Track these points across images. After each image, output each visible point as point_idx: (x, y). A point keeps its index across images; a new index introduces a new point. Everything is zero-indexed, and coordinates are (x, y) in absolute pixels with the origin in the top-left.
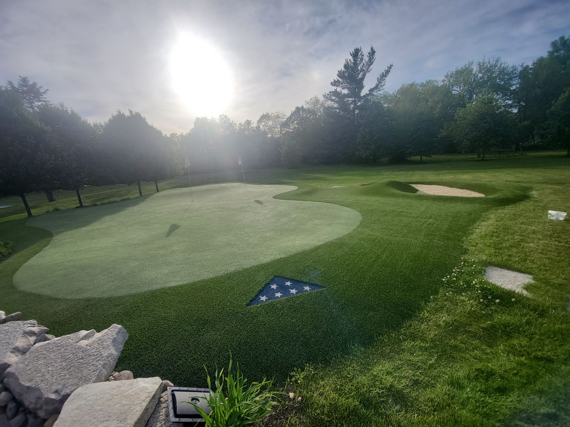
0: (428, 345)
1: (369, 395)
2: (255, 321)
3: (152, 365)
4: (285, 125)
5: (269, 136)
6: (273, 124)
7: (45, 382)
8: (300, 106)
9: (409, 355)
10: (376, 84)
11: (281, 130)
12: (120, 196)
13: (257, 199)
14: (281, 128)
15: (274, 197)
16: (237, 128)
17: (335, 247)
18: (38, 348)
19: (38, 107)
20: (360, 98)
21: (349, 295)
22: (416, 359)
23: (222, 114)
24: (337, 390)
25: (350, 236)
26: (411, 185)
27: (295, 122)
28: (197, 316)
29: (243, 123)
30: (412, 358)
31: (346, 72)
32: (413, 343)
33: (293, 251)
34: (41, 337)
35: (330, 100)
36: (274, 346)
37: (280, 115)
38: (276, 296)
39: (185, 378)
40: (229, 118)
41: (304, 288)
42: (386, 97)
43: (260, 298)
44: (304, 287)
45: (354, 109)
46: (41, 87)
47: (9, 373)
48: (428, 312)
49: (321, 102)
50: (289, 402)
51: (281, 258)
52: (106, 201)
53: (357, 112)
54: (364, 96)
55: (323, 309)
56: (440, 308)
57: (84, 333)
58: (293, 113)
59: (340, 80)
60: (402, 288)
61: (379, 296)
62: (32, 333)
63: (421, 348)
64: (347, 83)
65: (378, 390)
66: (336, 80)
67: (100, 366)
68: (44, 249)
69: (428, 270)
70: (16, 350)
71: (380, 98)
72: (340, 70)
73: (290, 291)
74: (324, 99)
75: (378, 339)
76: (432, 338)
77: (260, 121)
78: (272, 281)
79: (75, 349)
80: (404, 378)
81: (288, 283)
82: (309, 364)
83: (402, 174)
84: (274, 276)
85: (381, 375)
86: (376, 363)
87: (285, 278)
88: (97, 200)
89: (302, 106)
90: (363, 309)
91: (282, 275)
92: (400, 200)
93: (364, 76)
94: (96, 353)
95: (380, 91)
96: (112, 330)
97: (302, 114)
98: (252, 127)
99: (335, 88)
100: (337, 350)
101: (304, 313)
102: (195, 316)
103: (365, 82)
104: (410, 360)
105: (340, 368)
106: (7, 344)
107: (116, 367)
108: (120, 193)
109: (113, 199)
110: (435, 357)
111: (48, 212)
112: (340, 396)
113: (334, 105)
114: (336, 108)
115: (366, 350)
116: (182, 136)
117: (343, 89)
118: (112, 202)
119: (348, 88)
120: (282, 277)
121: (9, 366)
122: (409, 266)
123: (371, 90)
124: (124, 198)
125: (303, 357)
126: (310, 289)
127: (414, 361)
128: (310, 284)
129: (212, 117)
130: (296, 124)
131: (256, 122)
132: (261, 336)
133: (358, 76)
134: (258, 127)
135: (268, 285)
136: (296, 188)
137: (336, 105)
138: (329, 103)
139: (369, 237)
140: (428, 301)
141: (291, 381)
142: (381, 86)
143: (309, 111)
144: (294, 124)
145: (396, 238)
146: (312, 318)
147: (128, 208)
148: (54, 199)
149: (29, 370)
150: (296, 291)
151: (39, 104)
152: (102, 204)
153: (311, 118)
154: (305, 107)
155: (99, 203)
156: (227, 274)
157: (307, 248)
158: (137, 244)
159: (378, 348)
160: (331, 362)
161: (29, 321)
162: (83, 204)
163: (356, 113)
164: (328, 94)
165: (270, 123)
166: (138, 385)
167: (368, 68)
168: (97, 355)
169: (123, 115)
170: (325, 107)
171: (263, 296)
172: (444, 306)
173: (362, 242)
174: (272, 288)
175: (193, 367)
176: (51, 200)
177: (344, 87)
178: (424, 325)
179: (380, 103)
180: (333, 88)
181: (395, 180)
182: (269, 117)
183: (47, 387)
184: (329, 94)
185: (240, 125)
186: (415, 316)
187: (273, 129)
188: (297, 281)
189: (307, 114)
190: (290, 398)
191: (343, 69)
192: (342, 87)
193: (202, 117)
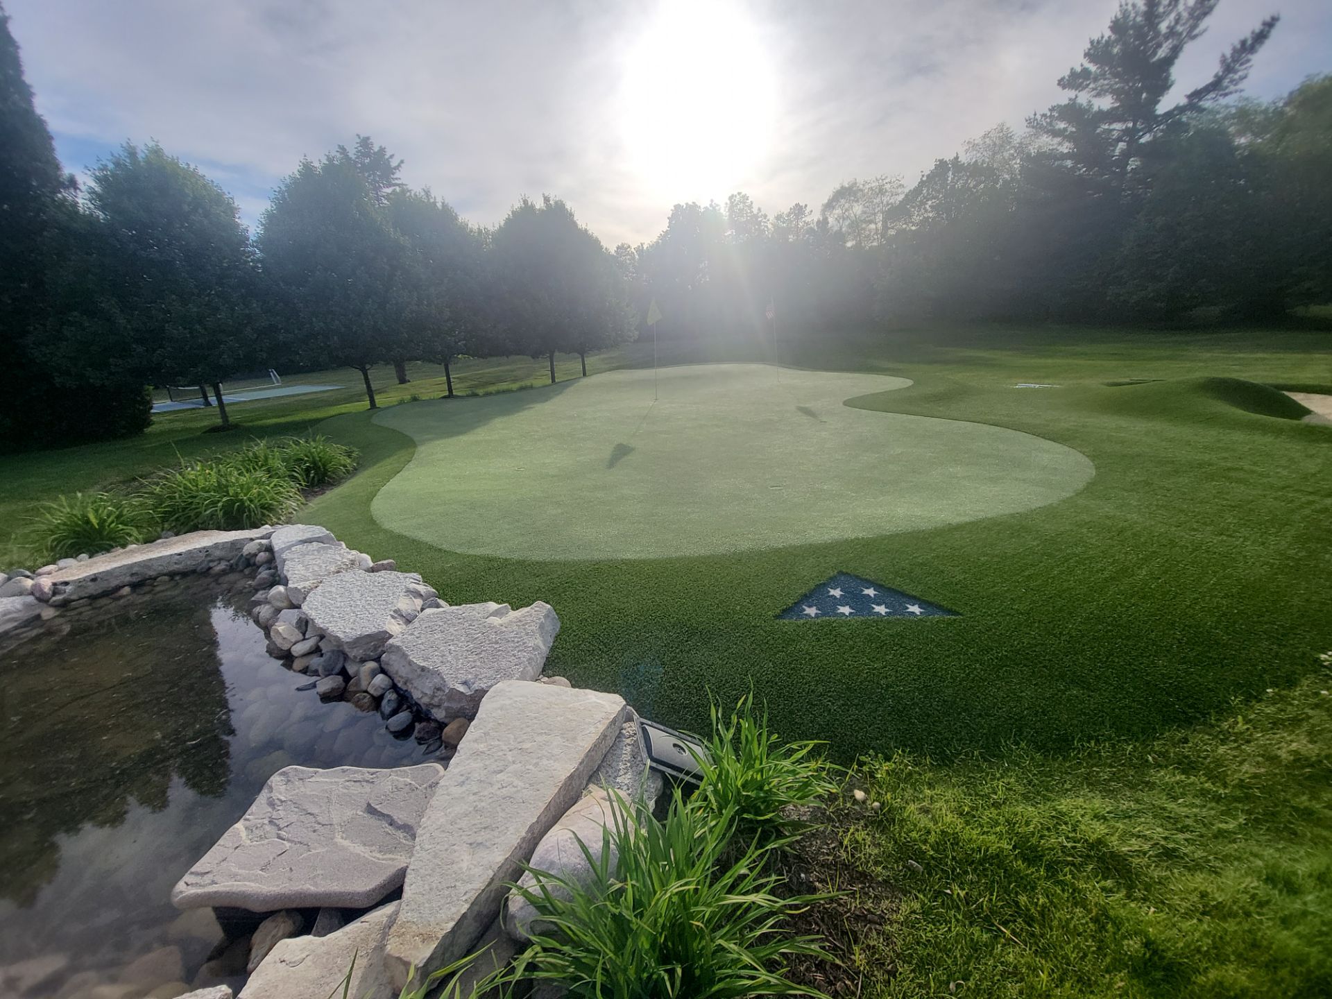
0: (1227, 791)
1: (1040, 842)
2: (791, 648)
3: (602, 679)
4: (897, 212)
5: (849, 244)
6: (864, 212)
7: (447, 665)
8: (949, 156)
9: (1164, 798)
10: (1216, 76)
11: (885, 228)
12: (515, 381)
13: (802, 405)
14: (884, 222)
15: (846, 403)
16: (770, 226)
17: (999, 533)
18: (429, 615)
19: (388, 197)
20: (1151, 119)
21: (1023, 643)
22: (1184, 811)
23: (735, 193)
24: (961, 814)
25: (1050, 512)
26: (1286, 393)
27: (930, 203)
28: (677, 618)
29: (786, 211)
30: (1171, 806)
31: (1117, 41)
32: (1183, 777)
33: (890, 529)
34: (429, 602)
35: (1047, 132)
36: (829, 701)
37: (888, 186)
38: (839, 611)
39: (657, 714)
40: (752, 203)
41: (908, 608)
42: (1244, 116)
43: (805, 610)
44: (908, 606)
45: (1126, 155)
46: (392, 156)
47: (392, 646)
48: (1247, 721)
49: (1016, 141)
50: (853, 804)
51: (857, 539)
52: (492, 389)
53: (1133, 163)
54: (1169, 114)
55: (948, 656)
56: (1289, 719)
57: (493, 606)
58: (924, 179)
59: (1093, 68)
60: (1182, 655)
61: (1107, 658)
62: (418, 594)
63: (1203, 793)
64: (1115, 75)
65: (1062, 839)
66: (1079, 69)
67: (525, 660)
68: (407, 466)
69: (1278, 625)
70: (398, 614)
71: (1225, 118)
72: (1096, 37)
73: (874, 608)
74: (1028, 130)
75: (1082, 745)
76: (1242, 781)
77: (829, 206)
78: (833, 582)
79: (485, 627)
80: (1139, 837)
81: (871, 592)
82: (903, 751)
83: (1264, 359)
84: (838, 573)
85: (1079, 816)
86: (1067, 790)
87: (861, 579)
88: (476, 387)
89: (957, 158)
90: (1055, 678)
91: (856, 573)
92: (1238, 436)
93: (1175, 51)
94: (516, 640)
95: (1226, 95)
96: (537, 609)
97: (953, 179)
98: (807, 224)
99: (1071, 93)
100: (974, 743)
101: (902, 655)
102: (673, 618)
103: (1176, 71)
104: (1164, 809)
105: (974, 778)
106: (384, 603)
107: (543, 670)
108: (515, 373)
109: (504, 386)
110: (1241, 820)
111: (401, 402)
112: (967, 825)
113: (1059, 148)
114: (1064, 157)
115: (1047, 760)
116: (640, 250)
117: (1098, 95)
118: (504, 392)
119: (1115, 92)
120: (857, 577)
121: (391, 636)
122: (1217, 608)
123: (1198, 94)
124: (523, 384)
125: (890, 736)
126: (921, 613)
127: (1176, 813)
128: (924, 601)
129: (712, 201)
130: (929, 209)
131: (820, 208)
132: (804, 679)
133: (1155, 53)
134: (823, 223)
135: (822, 588)
136: (909, 383)
137: (1066, 148)
138: (1046, 142)
139: (1107, 521)
140: (1256, 697)
141: (859, 771)
142: (1232, 81)
143: (975, 170)
144: (925, 209)
145: (1193, 533)
146: (919, 669)
147: (532, 406)
148: (407, 378)
149: (422, 644)
150: (888, 610)
151: (389, 190)
152: (487, 394)
153: (977, 191)
154: (964, 159)
155: (481, 392)
156: (734, 553)
157: (924, 526)
158: (555, 476)
159: (1080, 763)
160: (954, 762)
161: (412, 575)
162: (455, 393)
163: (1129, 168)
164: (1044, 115)
165: (858, 209)
166: (588, 699)
167: (1194, 27)
168: (518, 642)
169: (533, 206)
170: (1029, 155)
171: (810, 606)
172: (1303, 719)
173: (1085, 530)
174: (831, 594)
175: (672, 700)
176: (403, 381)
177: (1102, 90)
178: (1225, 747)
179: (1223, 133)
180: (1064, 97)
181: (1234, 376)
182: (855, 194)
183: (451, 672)
184: (1049, 114)
185: (779, 217)
186: (1204, 723)
187: (864, 226)
188: (889, 589)
189: (967, 180)
190: (855, 799)
191: (1108, 33)
192: (1093, 89)
193: (687, 204)
